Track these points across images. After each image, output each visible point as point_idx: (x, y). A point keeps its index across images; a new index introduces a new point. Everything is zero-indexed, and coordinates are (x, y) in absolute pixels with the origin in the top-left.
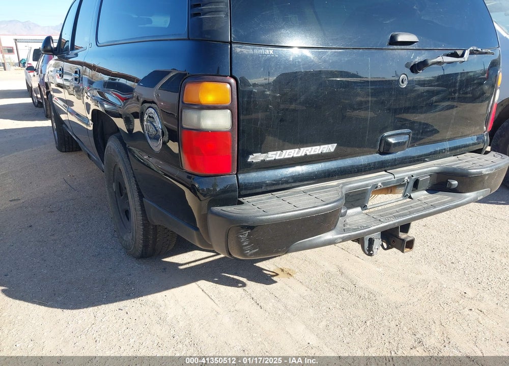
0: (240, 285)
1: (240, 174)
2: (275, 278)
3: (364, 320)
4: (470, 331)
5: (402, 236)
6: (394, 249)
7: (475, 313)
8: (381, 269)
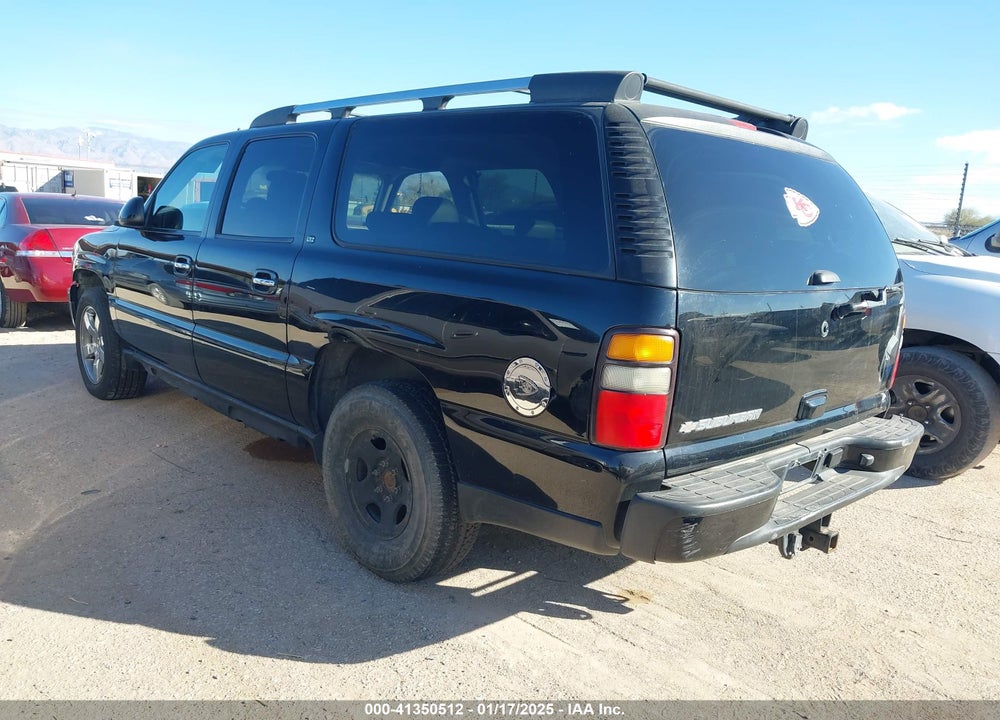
0: (583, 616)
1: (669, 448)
2: (627, 604)
3: (779, 652)
4: (913, 657)
5: (824, 530)
6: (811, 549)
7: (909, 636)
8: (764, 585)
